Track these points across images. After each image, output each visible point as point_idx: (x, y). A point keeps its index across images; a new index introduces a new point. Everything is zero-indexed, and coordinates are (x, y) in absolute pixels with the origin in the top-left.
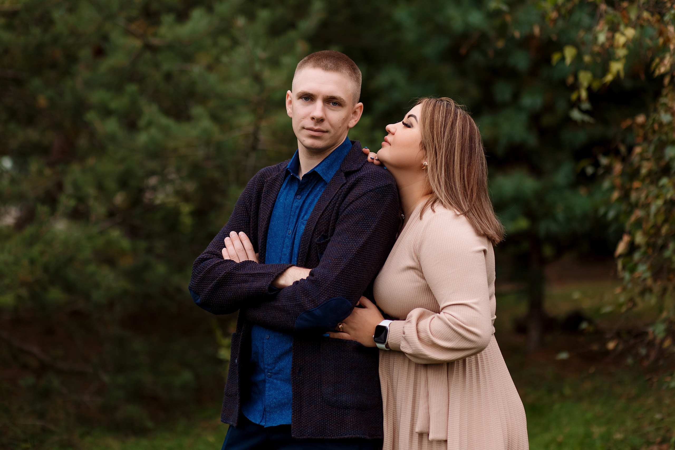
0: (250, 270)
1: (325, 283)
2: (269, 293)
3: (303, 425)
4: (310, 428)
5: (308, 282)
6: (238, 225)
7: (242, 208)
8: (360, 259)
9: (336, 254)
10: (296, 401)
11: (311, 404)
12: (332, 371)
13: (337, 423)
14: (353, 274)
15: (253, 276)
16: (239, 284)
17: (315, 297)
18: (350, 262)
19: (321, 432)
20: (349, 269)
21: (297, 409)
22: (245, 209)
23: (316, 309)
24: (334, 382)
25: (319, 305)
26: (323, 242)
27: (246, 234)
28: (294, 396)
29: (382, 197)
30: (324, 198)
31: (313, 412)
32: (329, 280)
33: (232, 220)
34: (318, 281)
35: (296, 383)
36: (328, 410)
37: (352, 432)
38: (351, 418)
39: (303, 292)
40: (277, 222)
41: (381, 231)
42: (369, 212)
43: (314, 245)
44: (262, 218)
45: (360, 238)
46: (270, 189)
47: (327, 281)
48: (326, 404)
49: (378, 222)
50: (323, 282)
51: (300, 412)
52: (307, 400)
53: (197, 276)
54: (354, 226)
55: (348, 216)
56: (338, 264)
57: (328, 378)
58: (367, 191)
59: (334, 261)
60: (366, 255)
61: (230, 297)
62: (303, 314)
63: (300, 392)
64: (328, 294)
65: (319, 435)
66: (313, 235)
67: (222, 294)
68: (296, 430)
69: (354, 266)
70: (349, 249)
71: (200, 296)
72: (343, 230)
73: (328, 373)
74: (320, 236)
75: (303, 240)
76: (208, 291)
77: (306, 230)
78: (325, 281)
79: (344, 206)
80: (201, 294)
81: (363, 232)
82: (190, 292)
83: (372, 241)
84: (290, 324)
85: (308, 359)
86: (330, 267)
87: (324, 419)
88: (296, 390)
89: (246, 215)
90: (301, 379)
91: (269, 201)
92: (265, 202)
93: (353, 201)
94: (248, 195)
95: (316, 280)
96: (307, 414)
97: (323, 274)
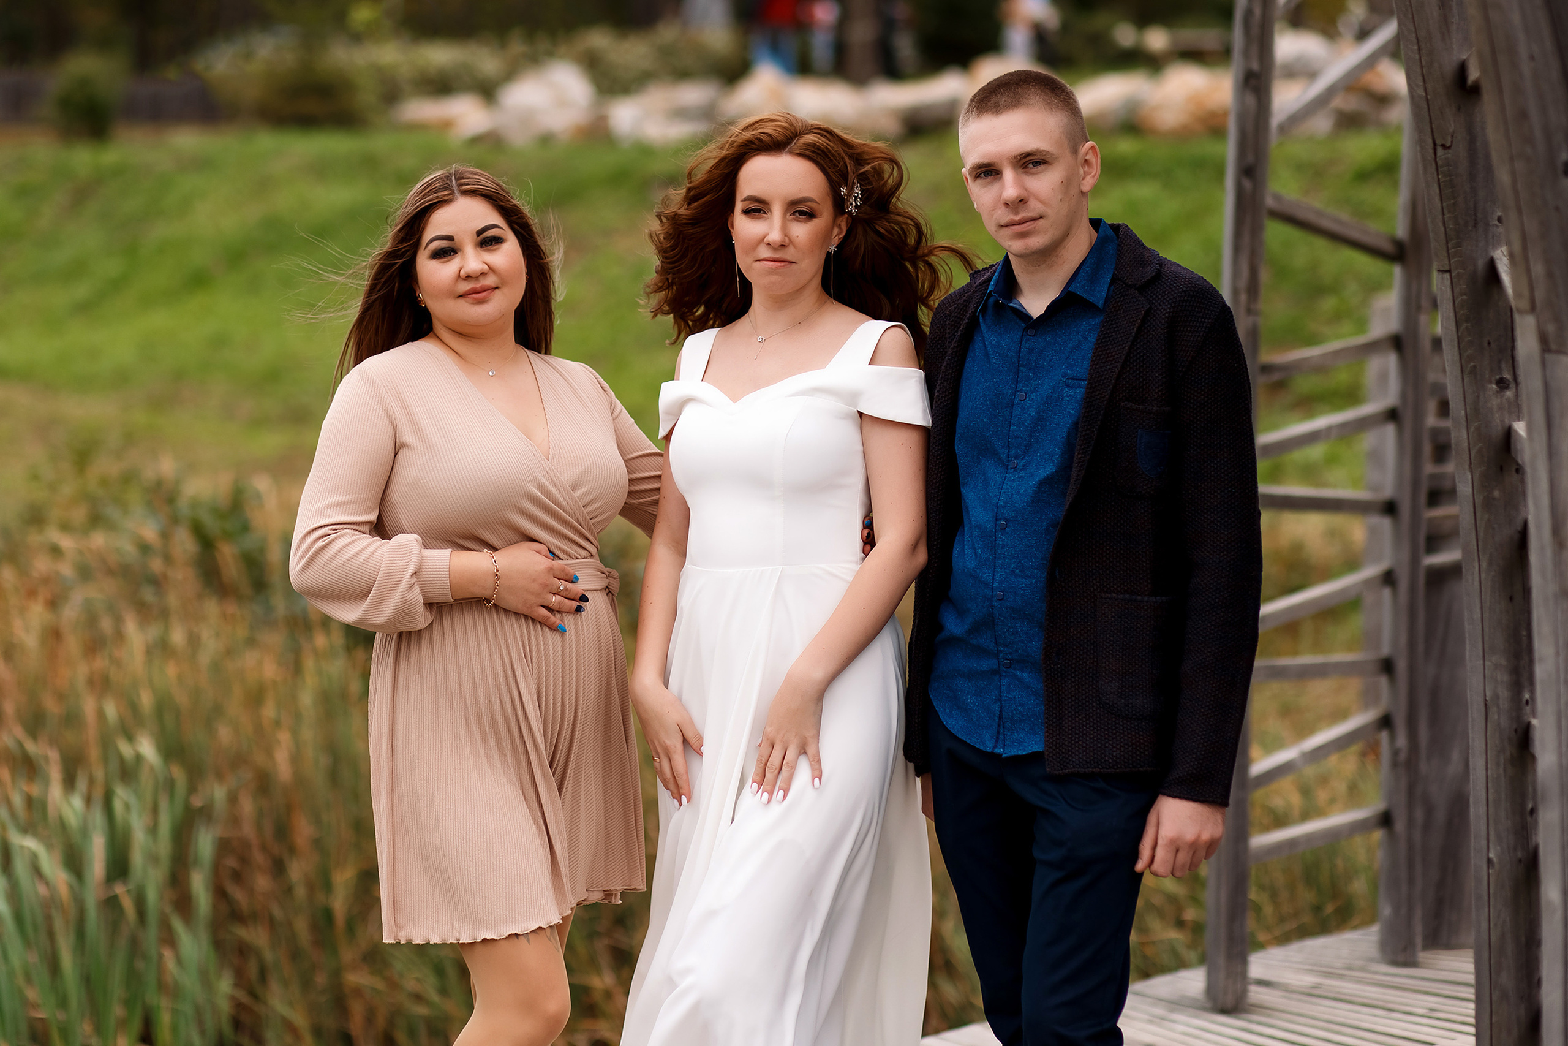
36: (1110, 722)
57: (1111, 666)
65: (1093, 766)
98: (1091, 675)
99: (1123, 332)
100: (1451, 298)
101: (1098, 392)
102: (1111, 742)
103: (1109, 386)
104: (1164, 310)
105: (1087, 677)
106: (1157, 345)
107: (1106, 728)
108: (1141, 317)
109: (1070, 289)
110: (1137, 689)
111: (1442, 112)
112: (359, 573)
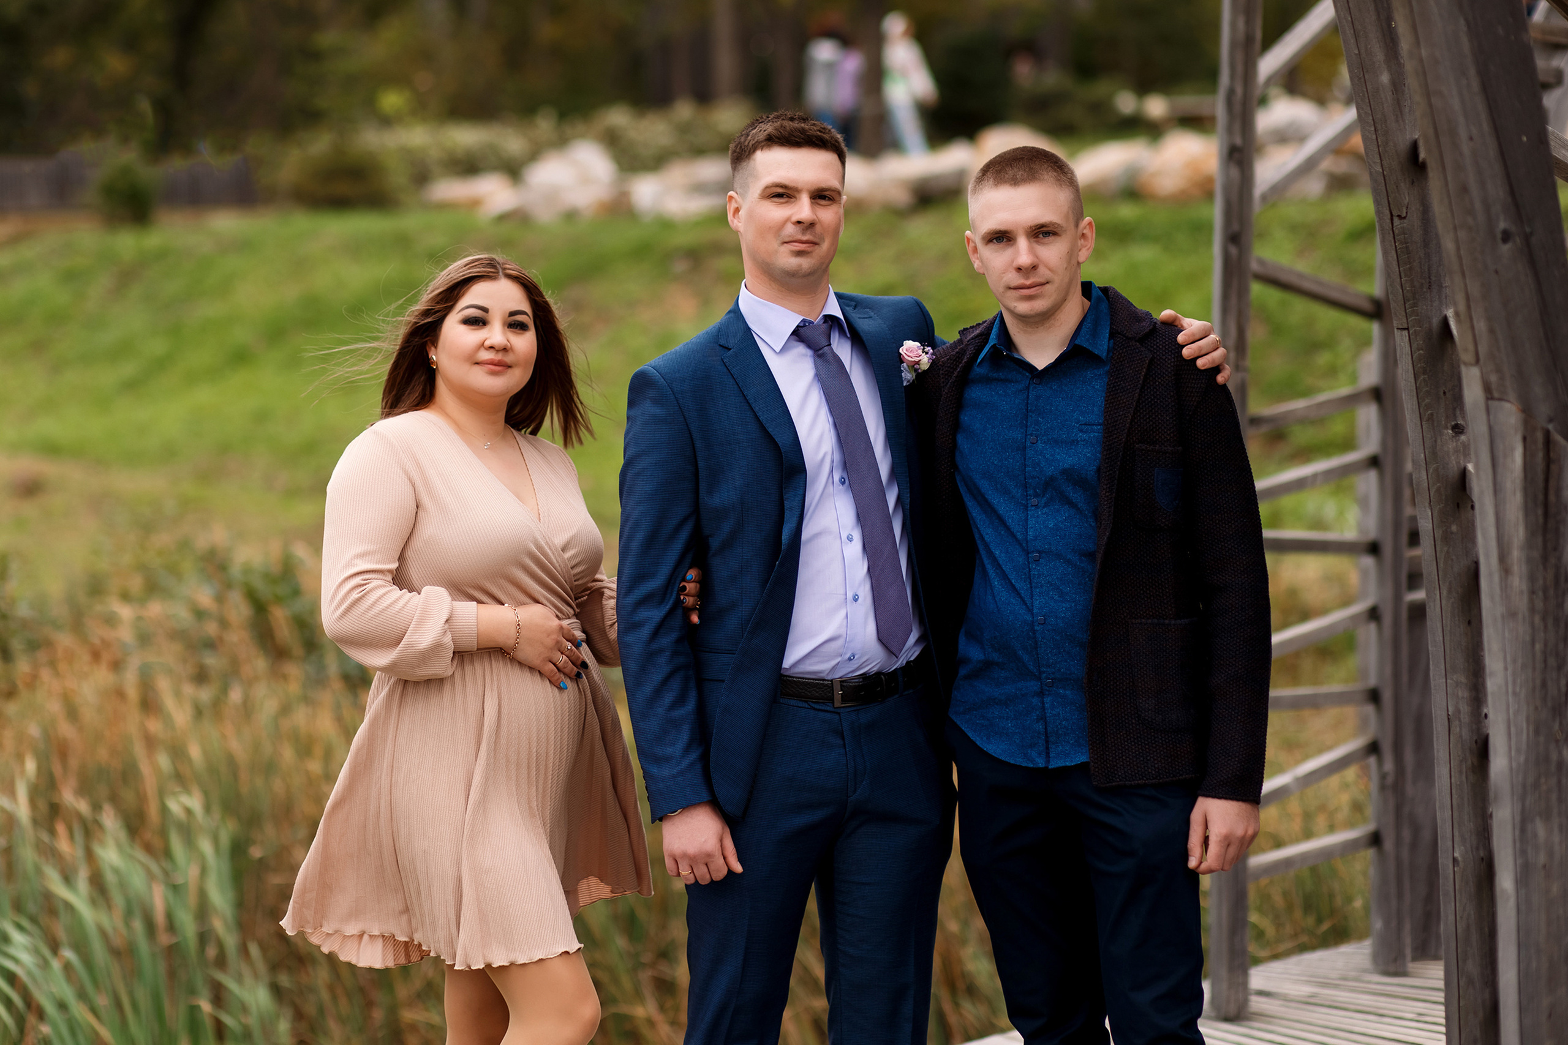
98: (1128, 694)
99: (1131, 381)
100: (1410, 352)
101: (1115, 436)
102: (1152, 756)
103: (1124, 430)
104: (1169, 359)
105: (1125, 696)
106: (1165, 392)
107: (1146, 742)
108: (1146, 366)
109: (1077, 342)
110: (1172, 704)
111: (1397, 186)
112: (395, 622)
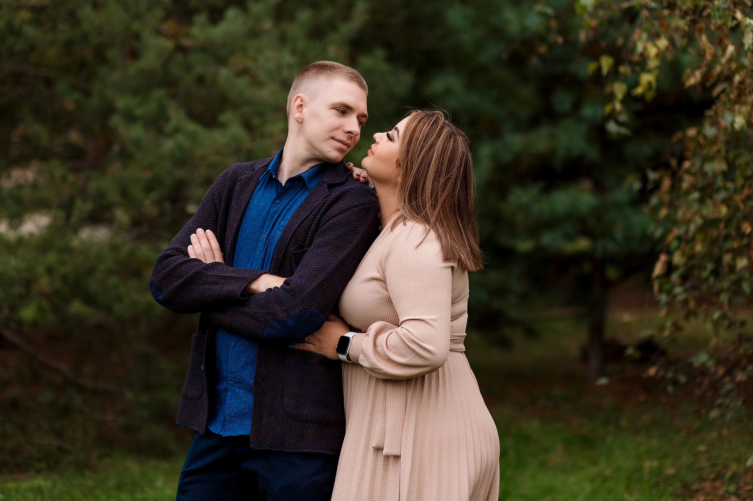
0: (221, 272)
1: (301, 294)
2: (241, 298)
3: (262, 436)
4: (269, 439)
5: (282, 291)
6: (206, 222)
7: (210, 204)
8: (338, 274)
9: (315, 266)
10: (256, 412)
11: (271, 415)
12: (295, 383)
13: (297, 436)
14: (329, 288)
15: (224, 279)
16: (208, 285)
17: (289, 307)
18: (328, 275)
19: (280, 444)
20: (326, 282)
21: (257, 419)
22: (213, 206)
23: (289, 320)
24: (296, 395)
25: (293, 316)
26: (299, 252)
27: (213, 232)
28: (255, 406)
29: (365, 214)
30: (304, 207)
31: (273, 423)
32: (305, 291)
33: (198, 216)
34: (295, 291)
35: (258, 393)
36: (288, 423)
37: (311, 446)
38: (311, 432)
39: (277, 301)
40: (250, 225)
41: (361, 248)
42: (352, 228)
43: (289, 254)
44: (233, 218)
45: (340, 253)
46: (243, 188)
47: (303, 292)
48: (287, 416)
49: (359, 239)
50: (299, 293)
51: (259, 422)
52: (268, 411)
53: (161, 272)
54: (336, 240)
55: (331, 229)
56: (316, 277)
57: (291, 390)
58: (351, 206)
59: (312, 272)
60: (344, 270)
61: (196, 297)
62: (274, 323)
63: (261, 402)
64: (303, 305)
66: (289, 243)
67: (188, 293)
68: (255, 440)
69: (331, 281)
70: (328, 263)
71: (162, 293)
72: (324, 243)
73: (291, 385)
74: (296, 246)
75: (278, 247)
76: (172, 289)
77: (282, 237)
78: (301, 291)
79: (327, 219)
80: (164, 291)
81: (344, 247)
82: (151, 288)
83: (351, 257)
84: (259, 331)
85: (271, 369)
86: (307, 278)
87: (284, 432)
88: (258, 399)
89: (214, 213)
90: (263, 389)
91: (242, 201)
92: (237, 202)
93: (337, 215)
94: (218, 192)
95: (292, 290)
96: (267, 425)
97: (299, 285)
